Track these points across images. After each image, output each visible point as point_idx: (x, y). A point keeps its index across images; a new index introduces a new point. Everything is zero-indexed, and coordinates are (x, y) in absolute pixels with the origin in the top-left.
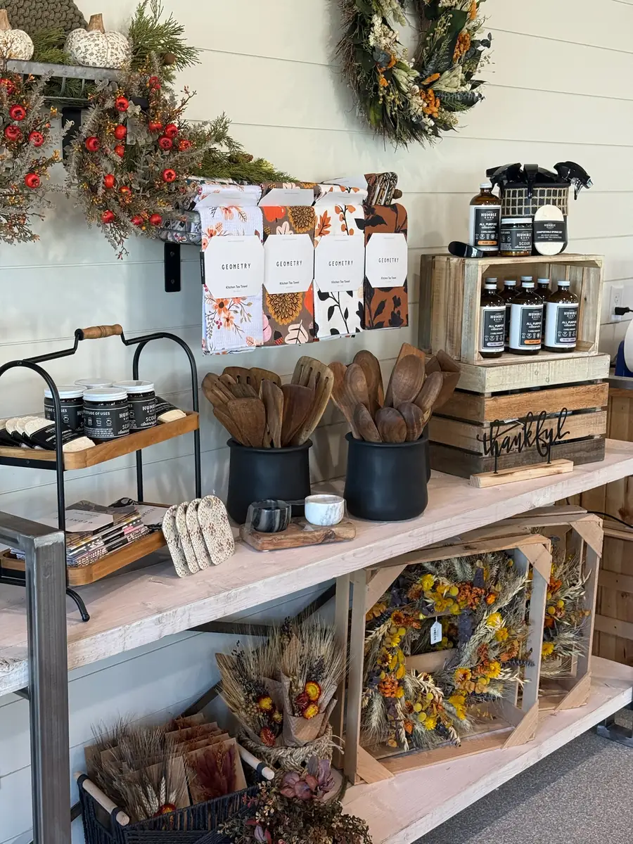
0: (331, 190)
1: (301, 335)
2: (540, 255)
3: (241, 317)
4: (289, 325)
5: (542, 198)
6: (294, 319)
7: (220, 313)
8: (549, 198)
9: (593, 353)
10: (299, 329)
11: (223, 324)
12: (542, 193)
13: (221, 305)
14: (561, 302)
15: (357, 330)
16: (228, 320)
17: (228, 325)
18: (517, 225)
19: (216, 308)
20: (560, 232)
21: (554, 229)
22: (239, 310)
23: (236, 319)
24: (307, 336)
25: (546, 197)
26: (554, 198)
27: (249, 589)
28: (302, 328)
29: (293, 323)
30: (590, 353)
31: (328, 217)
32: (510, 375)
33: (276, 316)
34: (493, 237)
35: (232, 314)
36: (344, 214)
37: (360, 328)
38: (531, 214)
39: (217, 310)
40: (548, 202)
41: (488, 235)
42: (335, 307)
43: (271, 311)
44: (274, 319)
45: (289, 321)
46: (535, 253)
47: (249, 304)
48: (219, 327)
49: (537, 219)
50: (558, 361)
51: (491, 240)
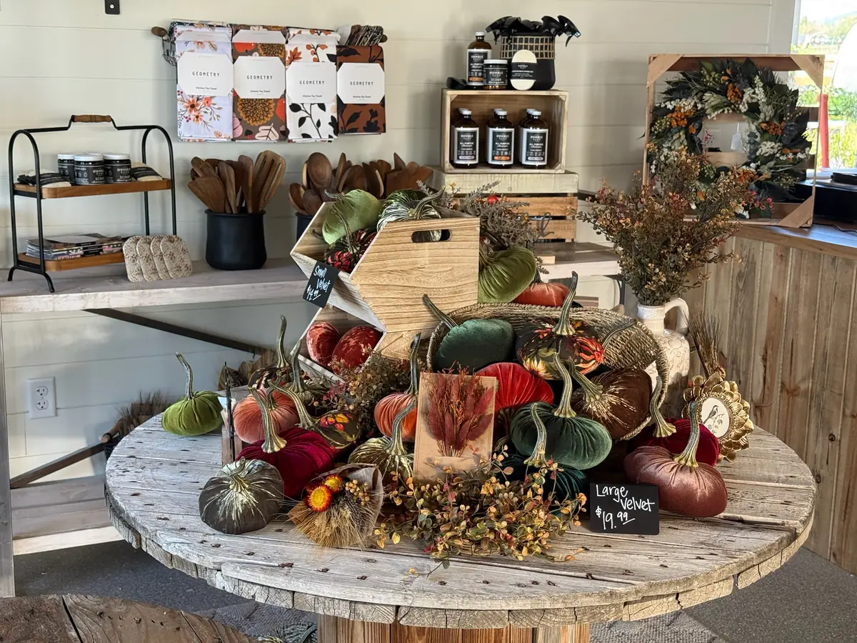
0: (300, 33)
1: (271, 135)
2: (515, 89)
3: (210, 117)
4: (259, 126)
5: (521, 44)
6: (265, 122)
7: (191, 111)
8: (526, 44)
9: (560, 171)
10: (270, 130)
11: (192, 119)
12: (521, 40)
13: (193, 106)
14: (531, 128)
15: (330, 137)
16: (197, 117)
17: (198, 121)
18: (493, 64)
19: (187, 107)
20: (532, 72)
21: (526, 69)
22: (209, 112)
23: (206, 117)
24: (277, 135)
25: (523, 44)
26: (531, 44)
27: (162, 292)
28: (273, 129)
29: (263, 125)
30: (557, 170)
31: (299, 51)
32: (470, 181)
33: (247, 119)
34: (480, 74)
35: (202, 113)
36: (316, 50)
37: (333, 134)
38: (508, 57)
39: (188, 109)
40: (526, 48)
41: (476, 73)
42: (307, 118)
43: (242, 115)
44: (246, 122)
45: (261, 123)
46: (510, 87)
47: (219, 109)
48: (188, 121)
49: (513, 61)
50: (521, 175)
51: (478, 76)
